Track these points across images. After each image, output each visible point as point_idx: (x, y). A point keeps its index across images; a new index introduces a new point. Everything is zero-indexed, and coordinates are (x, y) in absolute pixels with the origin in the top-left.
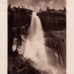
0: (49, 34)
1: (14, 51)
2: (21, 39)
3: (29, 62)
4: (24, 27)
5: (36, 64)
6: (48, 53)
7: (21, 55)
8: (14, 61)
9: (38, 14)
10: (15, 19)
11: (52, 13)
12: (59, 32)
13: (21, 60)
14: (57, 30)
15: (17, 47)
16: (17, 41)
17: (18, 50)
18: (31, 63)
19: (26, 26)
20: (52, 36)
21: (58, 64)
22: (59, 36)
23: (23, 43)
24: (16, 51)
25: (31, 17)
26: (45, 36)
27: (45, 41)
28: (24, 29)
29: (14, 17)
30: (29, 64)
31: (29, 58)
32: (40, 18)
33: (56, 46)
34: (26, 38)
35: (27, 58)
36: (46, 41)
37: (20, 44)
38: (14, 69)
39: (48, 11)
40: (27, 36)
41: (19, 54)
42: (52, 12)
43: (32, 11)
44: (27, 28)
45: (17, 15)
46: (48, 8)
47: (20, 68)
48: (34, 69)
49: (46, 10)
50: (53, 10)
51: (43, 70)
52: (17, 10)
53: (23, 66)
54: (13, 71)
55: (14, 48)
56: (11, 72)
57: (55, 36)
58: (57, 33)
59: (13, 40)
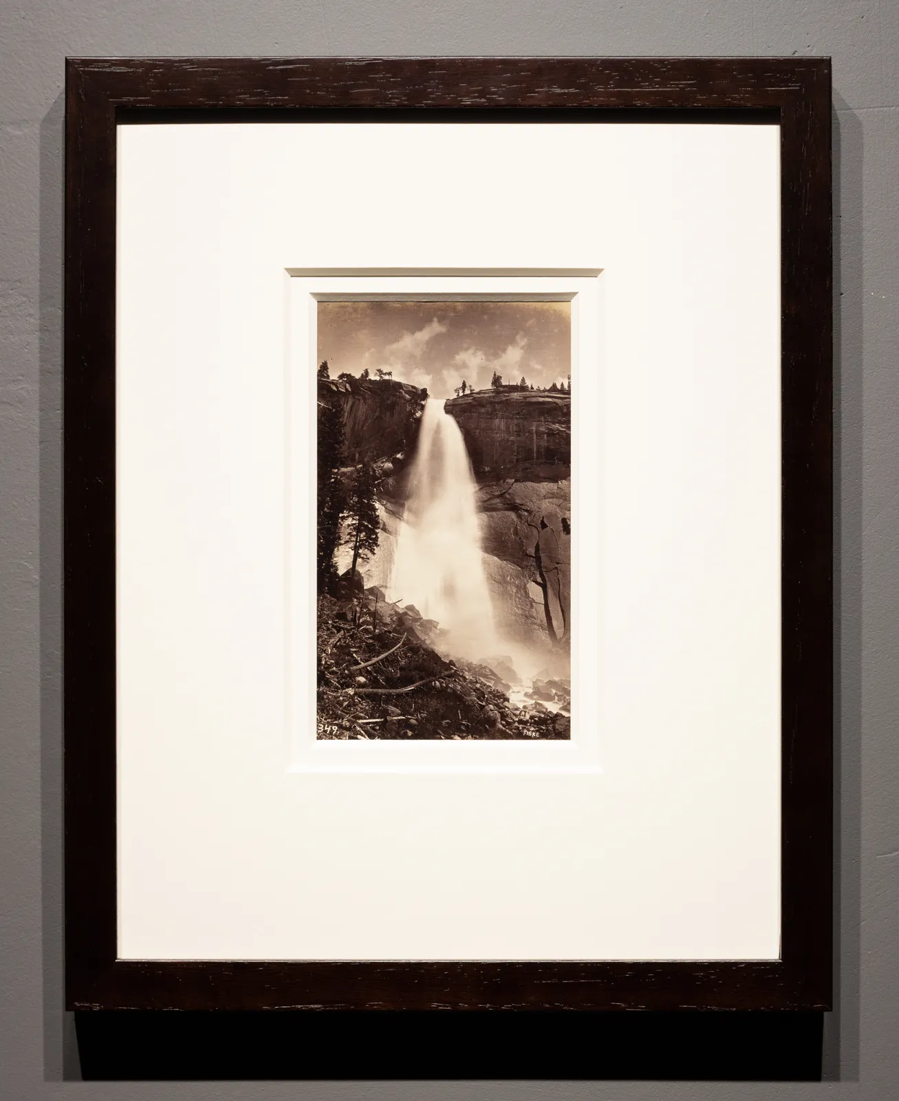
0: (501, 496)
1: (341, 572)
2: (375, 521)
3: (408, 623)
4: (389, 465)
5: (443, 633)
6: (499, 582)
7: (372, 591)
8: (341, 616)
9: (450, 408)
10: (347, 430)
11: (517, 402)
12: (545, 487)
13: (374, 615)
14: (539, 479)
15: (356, 556)
16: (358, 529)
17: (361, 569)
18: (417, 627)
19: (395, 461)
20: (514, 508)
21: (543, 635)
22: (547, 506)
23: (381, 535)
24: (353, 572)
25: (419, 421)
26: (485, 507)
28: (387, 473)
29: (344, 419)
30: (411, 631)
31: (411, 608)
32: (462, 426)
33: (531, 551)
34: (396, 514)
35: (401, 606)
36: (489, 527)
37: (371, 543)
38: (342, 652)
39: (497, 392)
40: (403, 506)
41: (367, 586)
42: (516, 396)
43: (424, 394)
44: (403, 468)
45: (356, 413)
46: (496, 380)
47: (370, 651)
48: (433, 656)
49: (488, 386)
50: (522, 388)
51: (475, 661)
52: (358, 386)
53: (383, 641)
54: (337, 664)
55: (343, 559)
56: (328, 667)
57: (530, 505)
58: (536, 494)
59: (336, 525)
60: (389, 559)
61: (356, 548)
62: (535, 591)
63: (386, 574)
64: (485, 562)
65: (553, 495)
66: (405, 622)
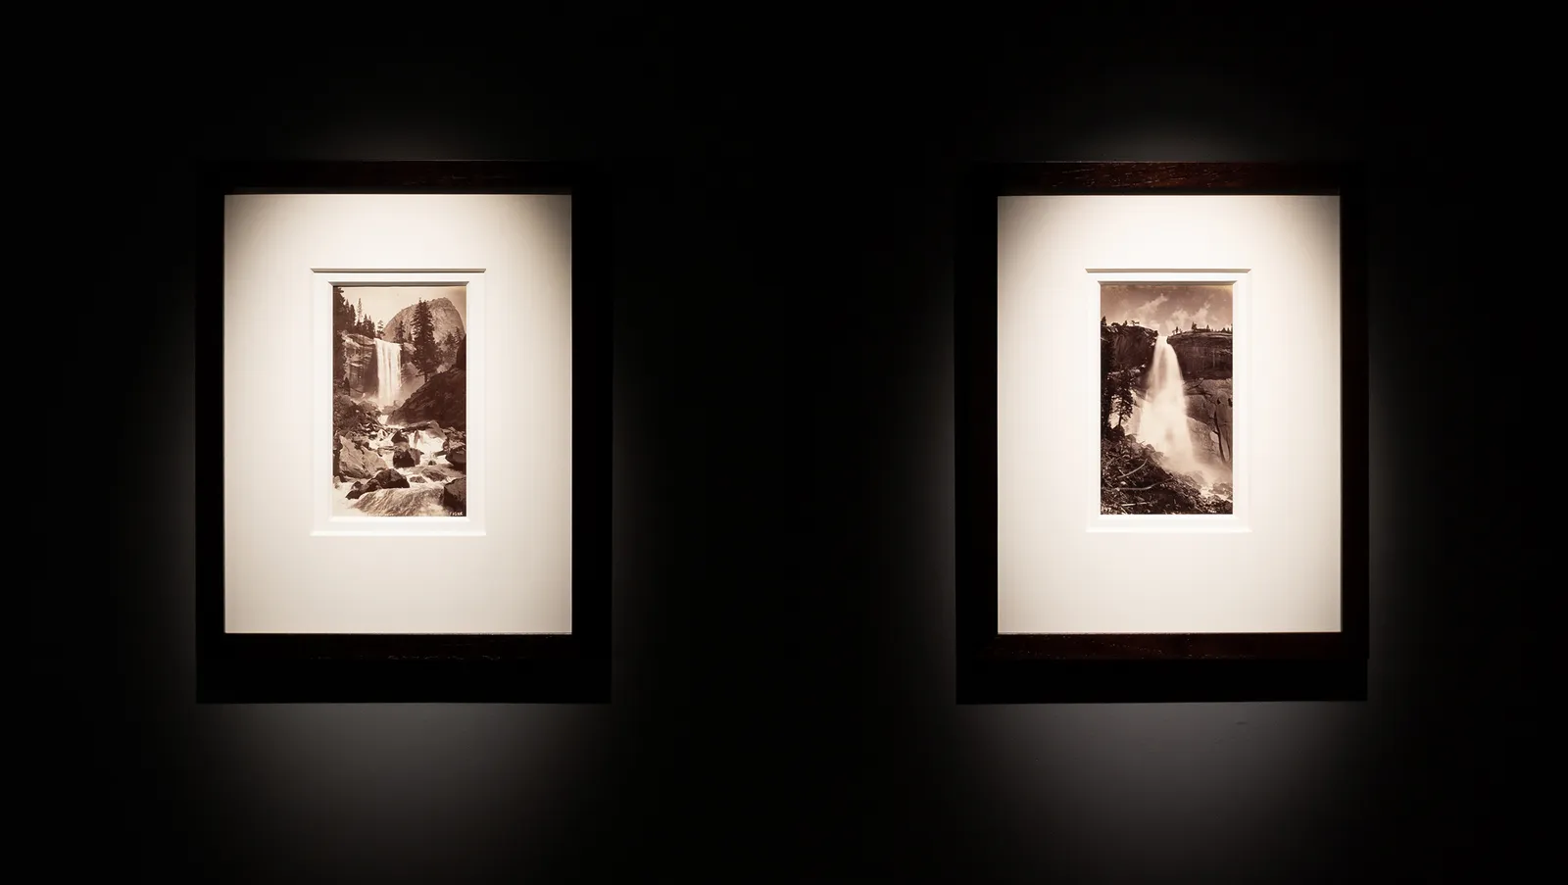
0: (1197, 387)
1: (1113, 427)
2: (1130, 400)
3: (1148, 454)
4: (1138, 371)
5: (1167, 459)
6: (1195, 432)
7: (1129, 436)
8: (1113, 450)
9: (1170, 341)
10: (1116, 352)
11: (1205, 338)
12: (1219, 382)
13: (1130, 449)
14: (1216, 378)
15: (1121, 418)
16: (1122, 404)
17: (1122, 425)
18: (1152, 455)
19: (1141, 369)
20: (1203, 393)
21: (1219, 460)
22: (1220, 392)
23: (1134, 407)
24: (1119, 427)
25: (1153, 347)
26: (1188, 393)
27: (1186, 402)
28: (1137, 375)
29: (1115, 347)
30: (1149, 457)
31: (1149, 446)
32: (1176, 350)
33: (1213, 416)
34: (1142, 396)
35: (1145, 445)
36: (1191, 403)
37: (1128, 411)
38: (1114, 468)
39: (1194, 333)
40: (1145, 392)
41: (1127, 434)
43: (1156, 334)
44: (1145, 372)
45: (1121, 344)
46: (1194, 326)
47: (1128, 468)
48: (1161, 471)
49: (1190, 330)
50: (1207, 330)
51: (1183, 474)
52: (1122, 330)
53: (1135, 463)
54: (1111, 475)
55: (1114, 420)
56: (1106, 477)
57: (1212, 392)
58: (1215, 386)
59: (1110, 402)
60: (1138, 420)
61: (1121, 414)
62: (1214, 437)
63: (1136, 428)
64: (1188, 421)
65: (1223, 387)
66: (1146, 453)
